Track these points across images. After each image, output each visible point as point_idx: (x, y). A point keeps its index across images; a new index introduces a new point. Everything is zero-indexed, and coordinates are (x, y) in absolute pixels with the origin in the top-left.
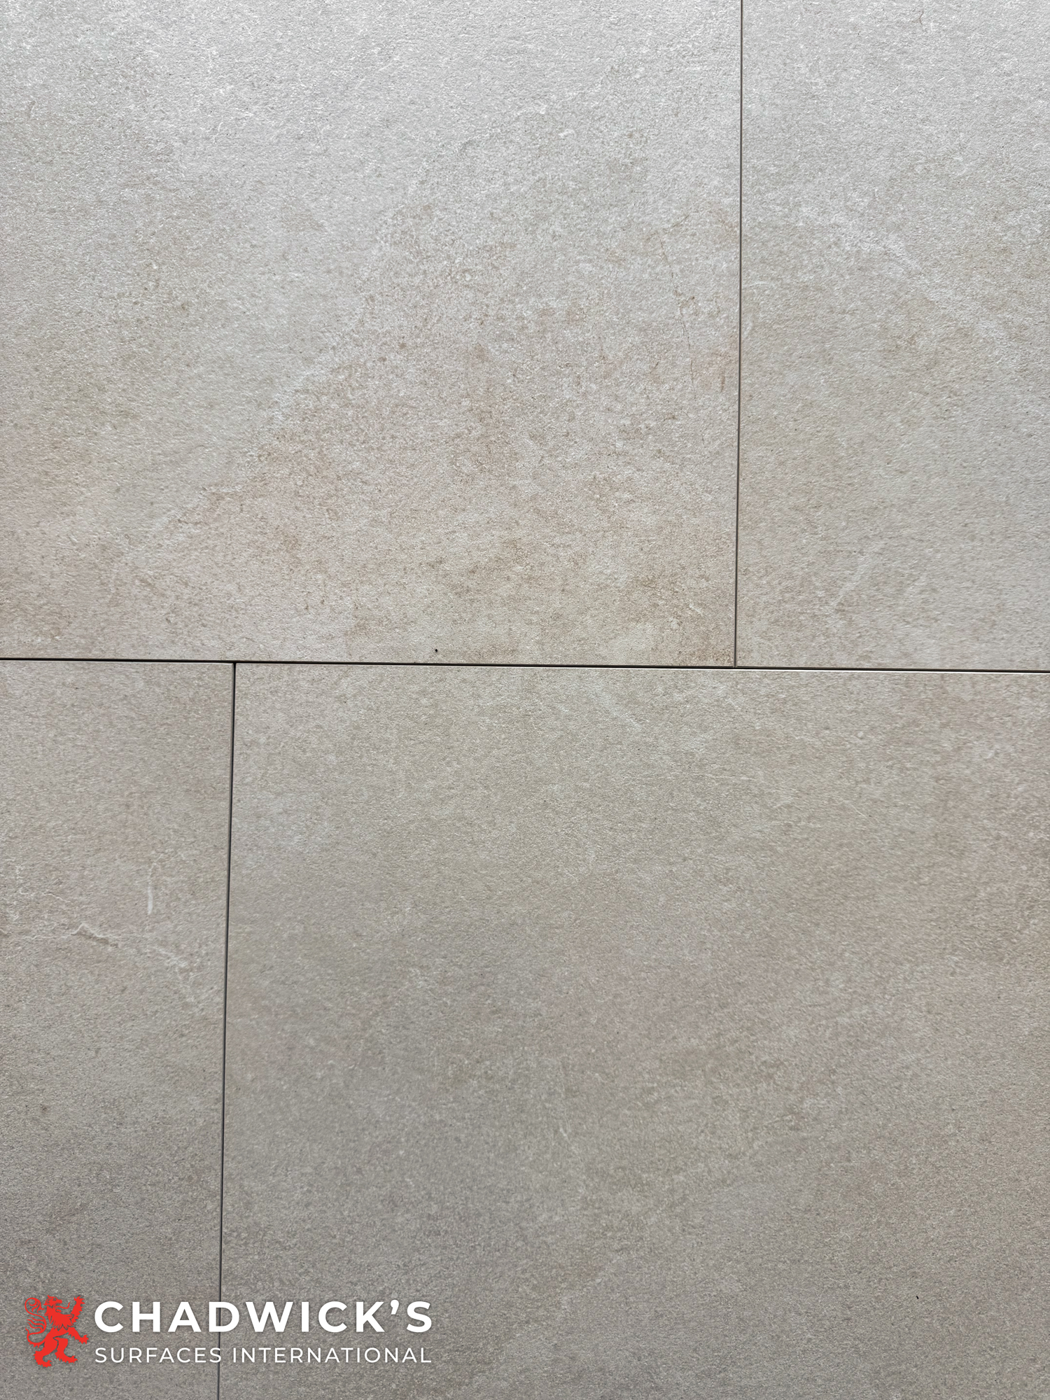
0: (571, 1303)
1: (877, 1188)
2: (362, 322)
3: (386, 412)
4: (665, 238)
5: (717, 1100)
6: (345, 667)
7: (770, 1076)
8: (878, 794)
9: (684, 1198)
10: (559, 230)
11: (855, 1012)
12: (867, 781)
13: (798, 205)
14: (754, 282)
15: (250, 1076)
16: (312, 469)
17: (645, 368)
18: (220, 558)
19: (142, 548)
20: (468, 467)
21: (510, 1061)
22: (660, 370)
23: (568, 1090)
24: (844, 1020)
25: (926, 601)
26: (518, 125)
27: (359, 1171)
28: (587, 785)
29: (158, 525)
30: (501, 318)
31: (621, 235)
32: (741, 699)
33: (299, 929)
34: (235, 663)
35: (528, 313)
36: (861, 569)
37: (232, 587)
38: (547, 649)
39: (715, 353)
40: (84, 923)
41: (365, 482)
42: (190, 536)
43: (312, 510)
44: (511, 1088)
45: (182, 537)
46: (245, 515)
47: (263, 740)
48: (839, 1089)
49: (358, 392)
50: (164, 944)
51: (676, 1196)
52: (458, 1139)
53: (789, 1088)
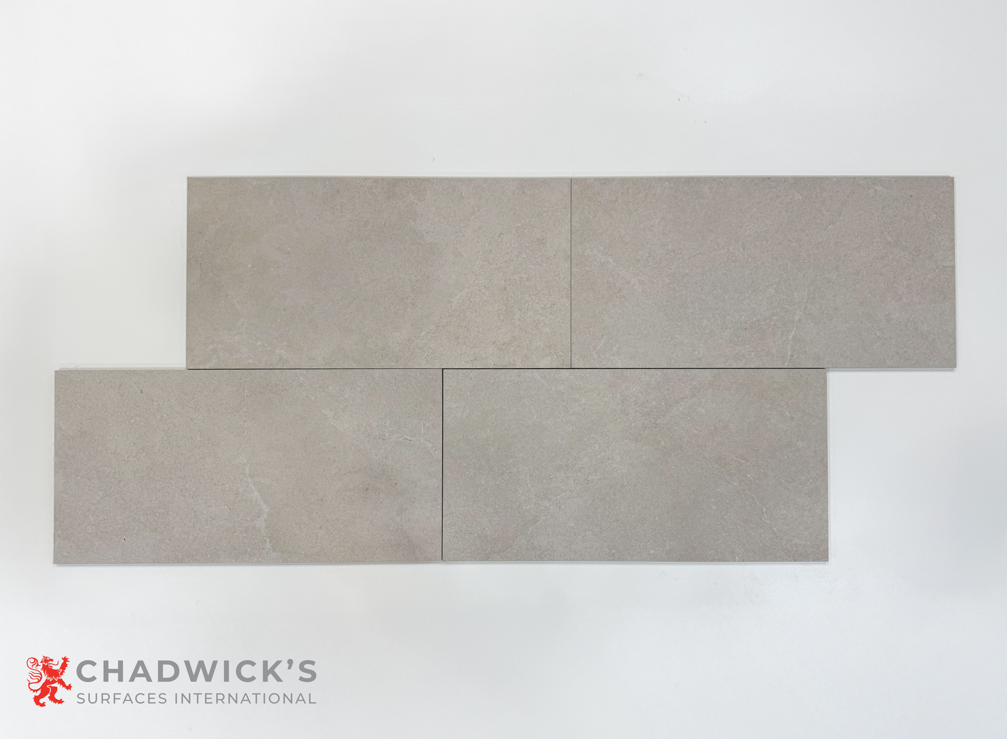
0: (532, 529)
1: (608, 499)
2: (474, 281)
3: (481, 304)
4: (552, 259)
5: (567, 477)
6: (471, 370)
7: (581, 471)
8: (606, 400)
9: (560, 502)
10: (525, 257)
11: (602, 454)
12: (604, 397)
13: (585, 249)
14: (574, 270)
15: (449, 474)
16: (462, 319)
17: (547, 292)
18: (439, 342)
19: (419, 340)
20: (502, 317)
21: (515, 469)
22: (551, 293)
23: (530, 476)
24: (599, 457)
25: (618, 351)
26: (513, 229)
27: (478, 497)
28: (534, 399)
29: (423, 333)
30: (510, 280)
31: (541, 258)
32: (573, 376)
33: (461, 437)
34: (443, 369)
35: (517, 278)
36: (602, 343)
37: (442, 349)
38: (523, 364)
39: (565, 288)
40: (405, 436)
41: (476, 322)
42: (431, 336)
43: (462, 329)
44: (516, 475)
45: (429, 337)
46: (445, 331)
47: (451, 389)
48: (598, 474)
49: (474, 299)
50: (426, 441)
51: (558, 502)
52: (502, 489)
53: (585, 474)
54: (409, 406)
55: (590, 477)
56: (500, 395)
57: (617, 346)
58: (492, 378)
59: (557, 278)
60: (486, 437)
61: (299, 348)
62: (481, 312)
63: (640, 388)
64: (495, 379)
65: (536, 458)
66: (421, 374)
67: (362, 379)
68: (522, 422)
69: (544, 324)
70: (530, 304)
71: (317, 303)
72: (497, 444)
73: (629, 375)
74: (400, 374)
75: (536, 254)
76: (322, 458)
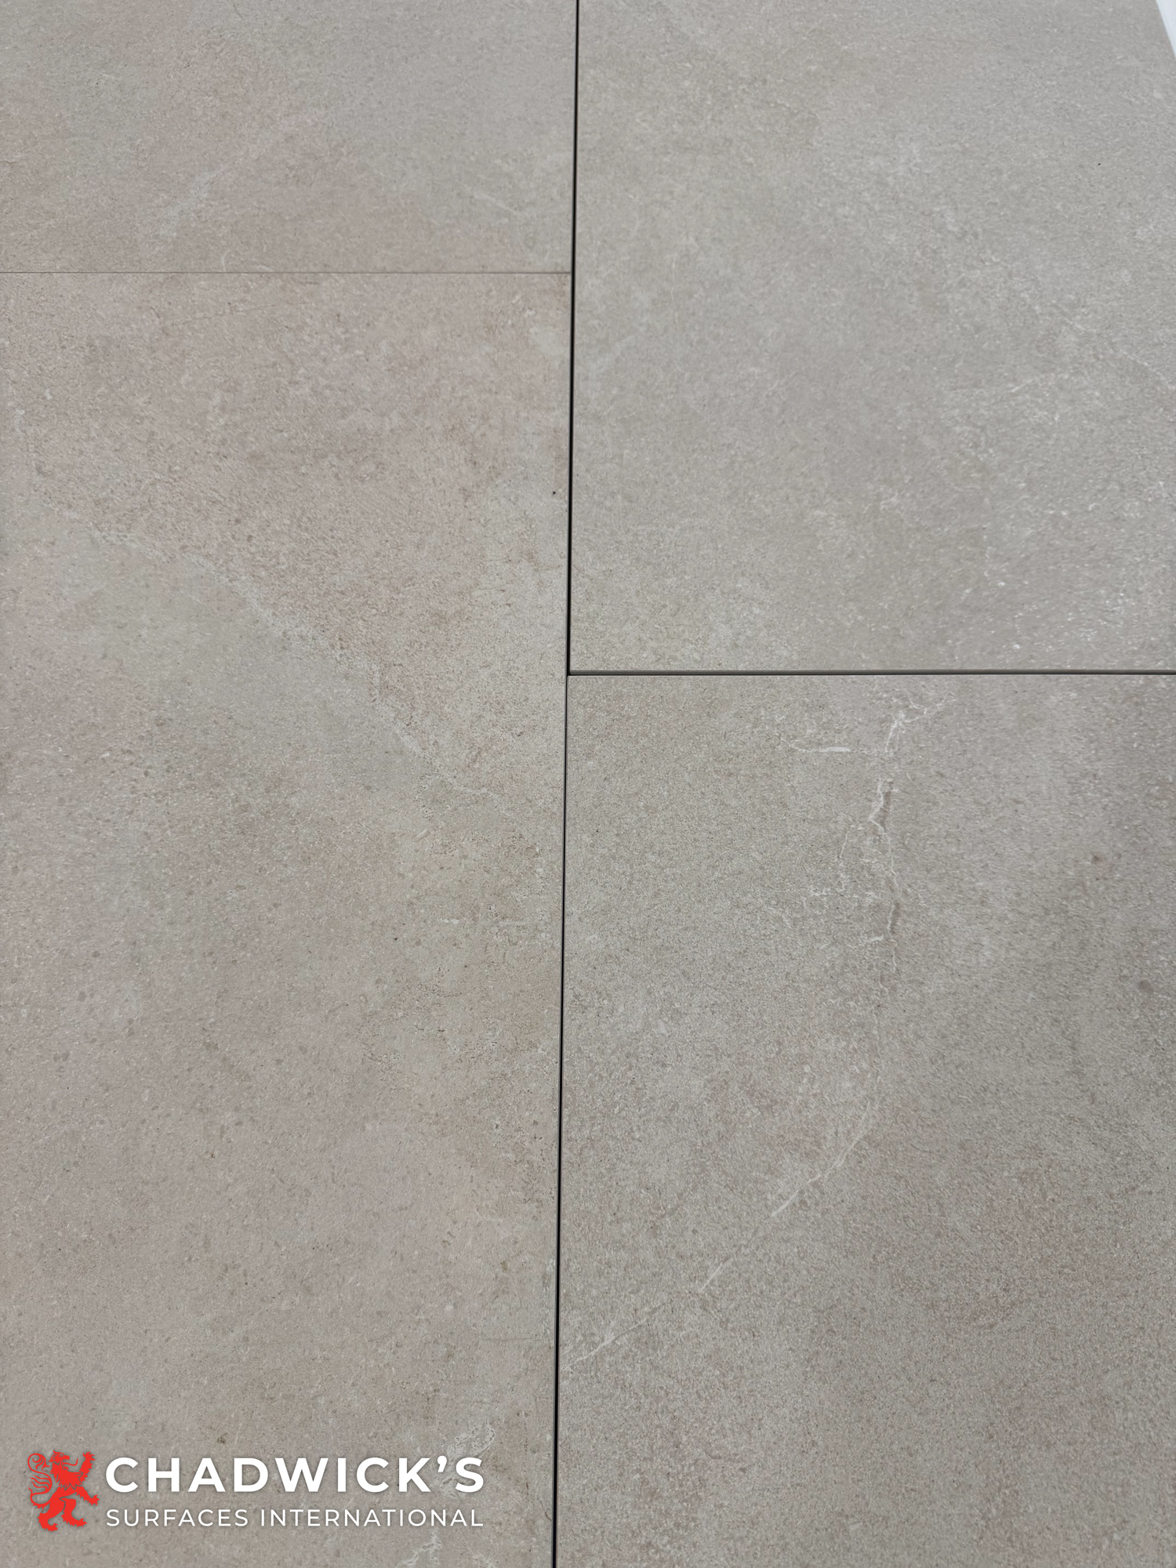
1: (1015, 187)
2: (207, 556)
3: (306, 535)
4: (168, 323)
5: (961, 285)
6: (574, 572)
7: (934, 252)
8: (681, 187)
9: (1055, 306)
10: (145, 398)
11: (868, 199)
12: (671, 193)
13: (157, 237)
14: (222, 264)
16: (362, 600)
17: (288, 335)
18: (453, 685)
19: (437, 762)
20: (367, 468)
21: (958, 429)
22: (293, 325)
23: (976, 385)
24: (877, 207)
25: (514, 160)
28: (686, 375)
29: (411, 744)
30: (223, 442)
31: (158, 353)
32: (602, 268)
33: (851, 606)
34: (568, 673)
35: (222, 421)
36: (486, 197)
37: (484, 674)
38: (555, 404)
39: (283, 288)
40: (871, 817)
41: (378, 554)
42: (426, 714)
43: (404, 601)
44: (983, 429)
45: (428, 721)
46: (405, 662)
47: (653, 644)
48: (937, 209)
49: (282, 559)
50: (882, 734)
51: (1054, 311)
52: (1041, 469)
53: (942, 240)
54: (734, 803)
55: (950, 227)
56: (675, 476)
57: (498, 161)
58: (608, 504)
59: (241, 307)
60: (843, 523)
61: (443, 1350)
62: (340, 534)
63: (641, 114)
64: (613, 494)
65: (907, 368)
66: (589, 756)
67: (612, 1012)
68: (777, 410)
69: (405, 343)
70: (323, 382)
71: (207, 1243)
72: (870, 487)
73: (599, 137)
74: (587, 839)
75: (142, 365)
76: (1028, 1214)
